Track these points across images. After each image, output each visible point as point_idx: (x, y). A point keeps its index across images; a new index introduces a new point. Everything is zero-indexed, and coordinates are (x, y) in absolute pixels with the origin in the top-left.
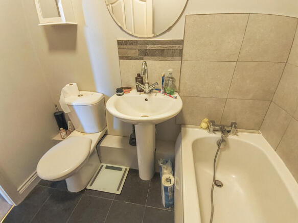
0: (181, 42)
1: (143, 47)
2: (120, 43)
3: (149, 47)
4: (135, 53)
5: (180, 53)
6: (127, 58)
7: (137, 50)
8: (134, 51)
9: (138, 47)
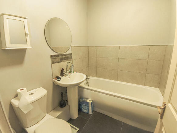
0: (71, 54)
1: (61, 57)
2: (52, 56)
3: (63, 57)
4: (58, 60)
5: (72, 58)
6: (56, 63)
7: (59, 59)
8: (58, 59)
9: (60, 57)
